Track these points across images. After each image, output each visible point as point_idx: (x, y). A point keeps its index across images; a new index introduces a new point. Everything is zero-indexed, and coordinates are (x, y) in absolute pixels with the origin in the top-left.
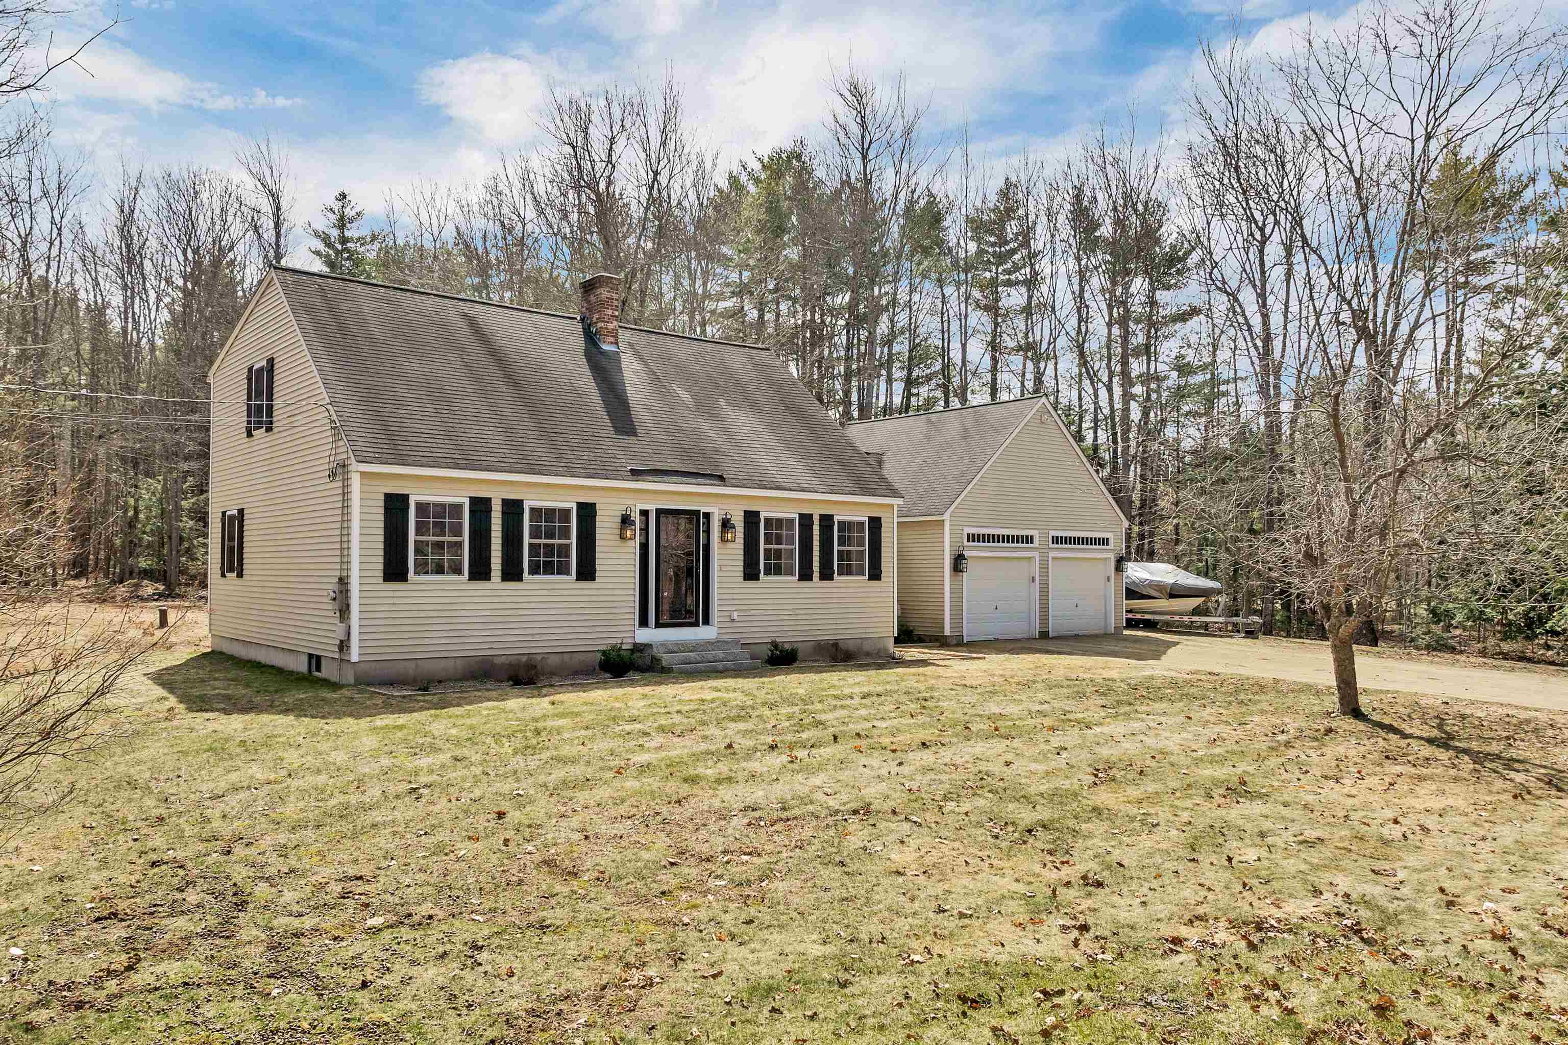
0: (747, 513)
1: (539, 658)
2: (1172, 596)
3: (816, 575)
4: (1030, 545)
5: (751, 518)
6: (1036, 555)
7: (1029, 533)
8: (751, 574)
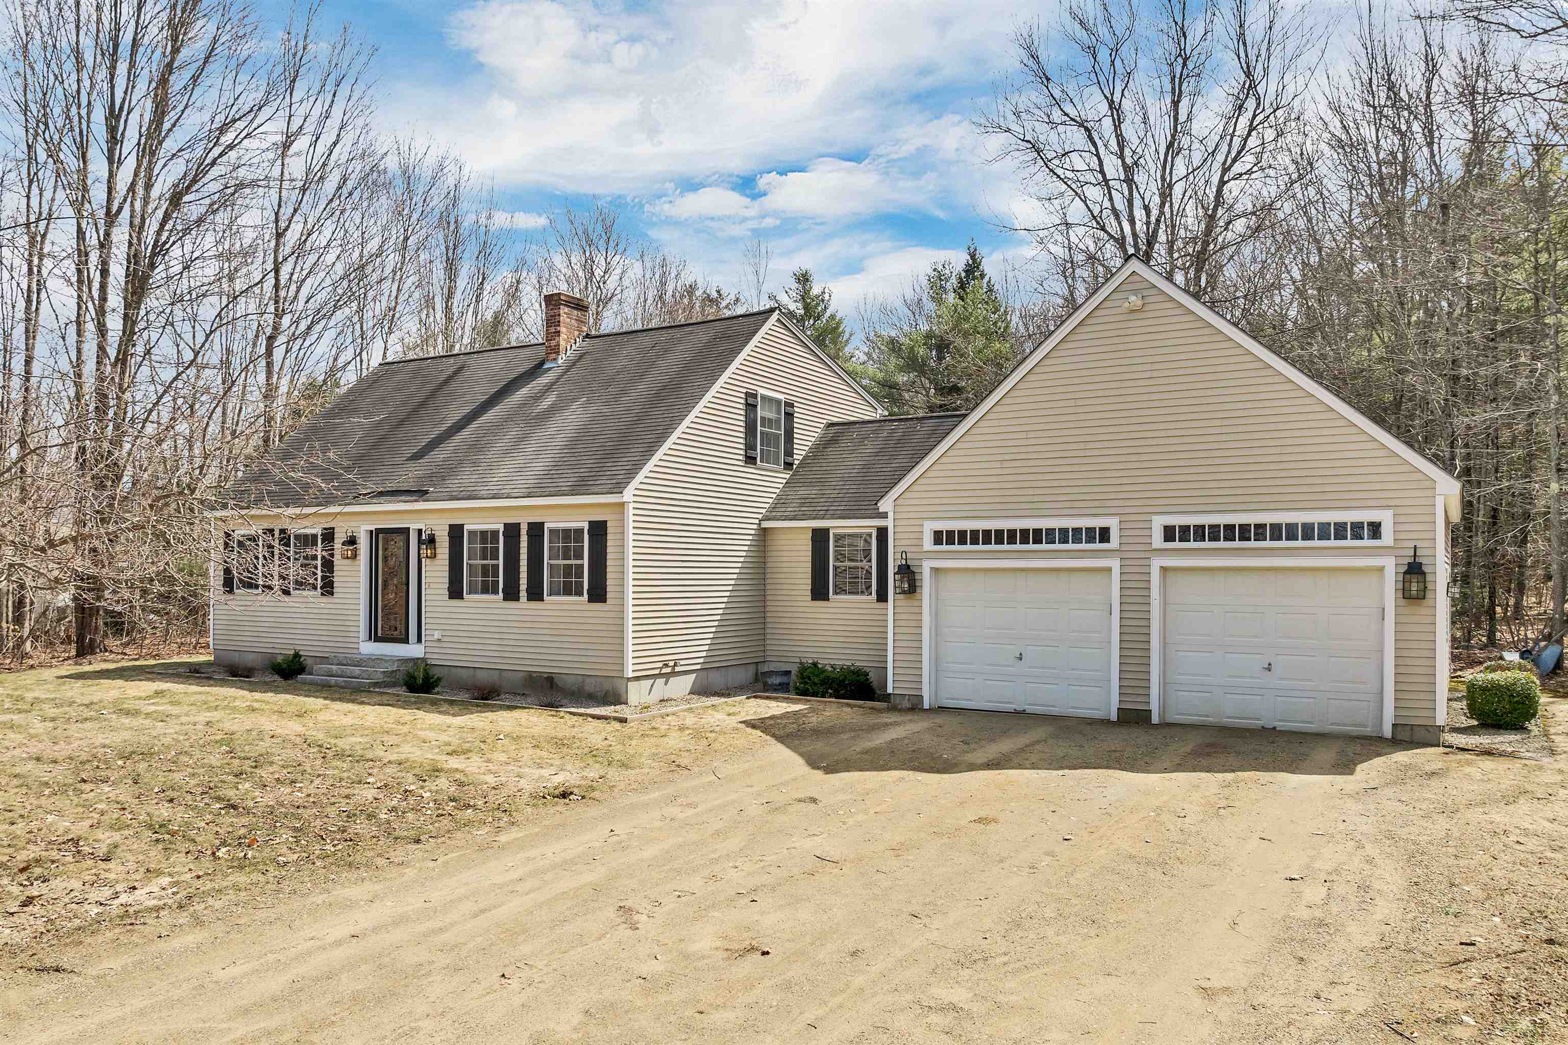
0: (452, 528)
3: (523, 594)
4: (1104, 546)
5: (456, 532)
6: (1115, 564)
7: (1097, 523)
8: (455, 592)
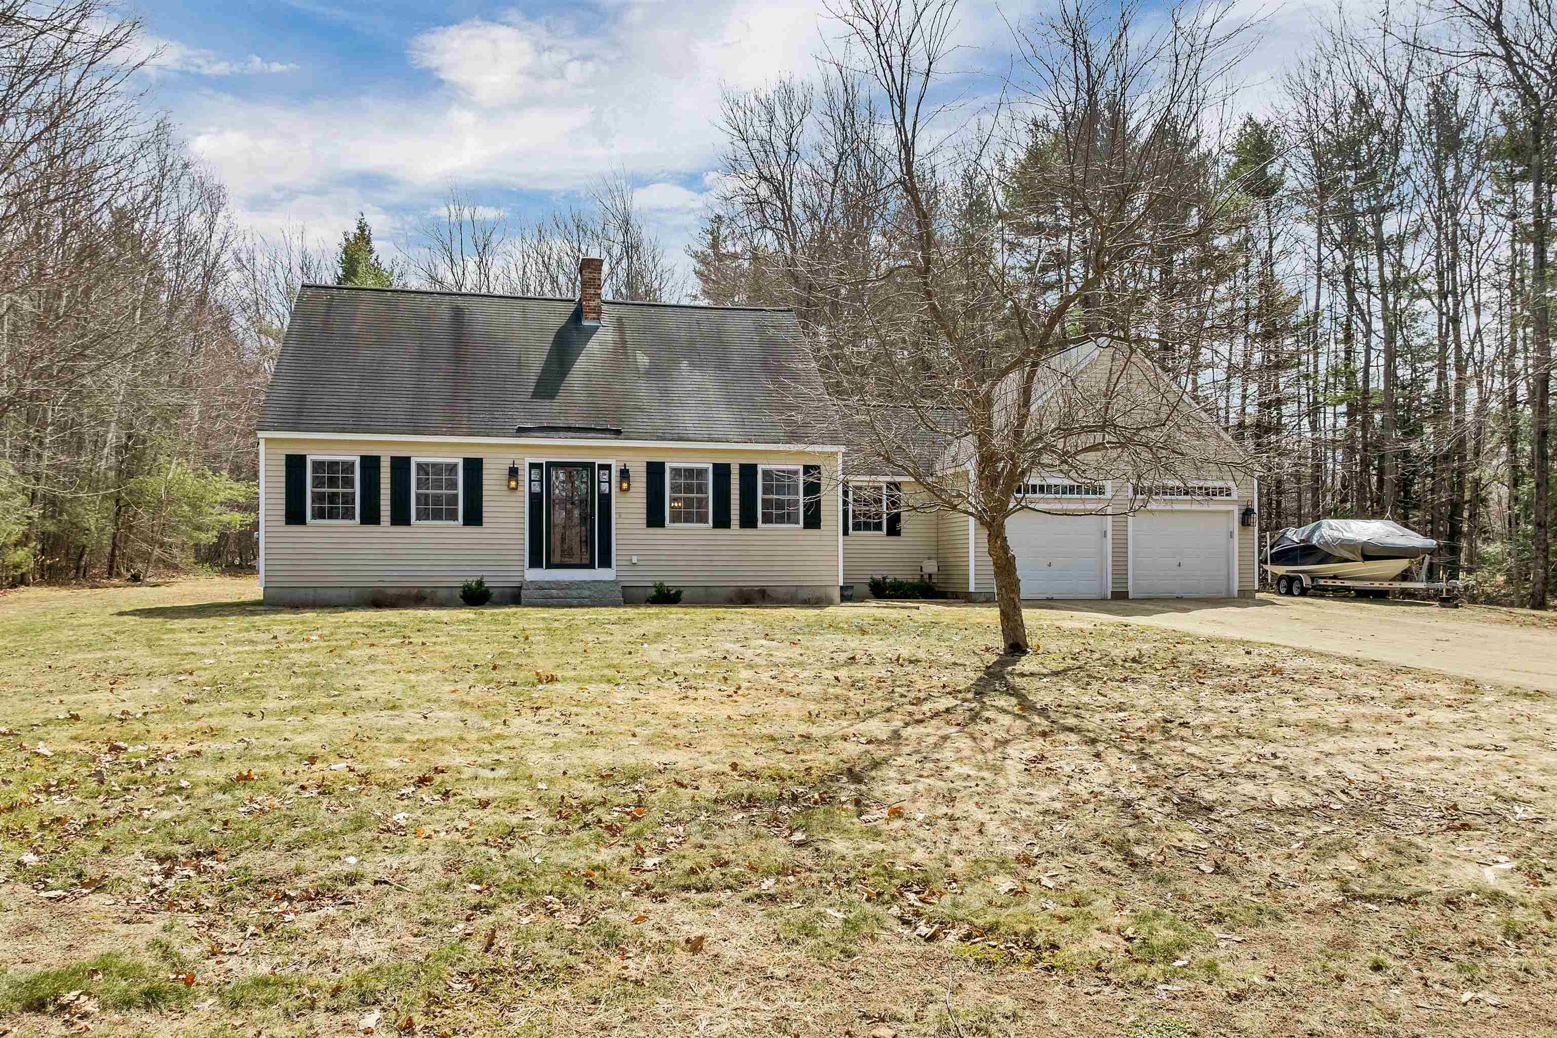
0: (650, 465)
1: (429, 590)
2: (1366, 558)
3: (735, 523)
5: (655, 471)
8: (655, 518)
